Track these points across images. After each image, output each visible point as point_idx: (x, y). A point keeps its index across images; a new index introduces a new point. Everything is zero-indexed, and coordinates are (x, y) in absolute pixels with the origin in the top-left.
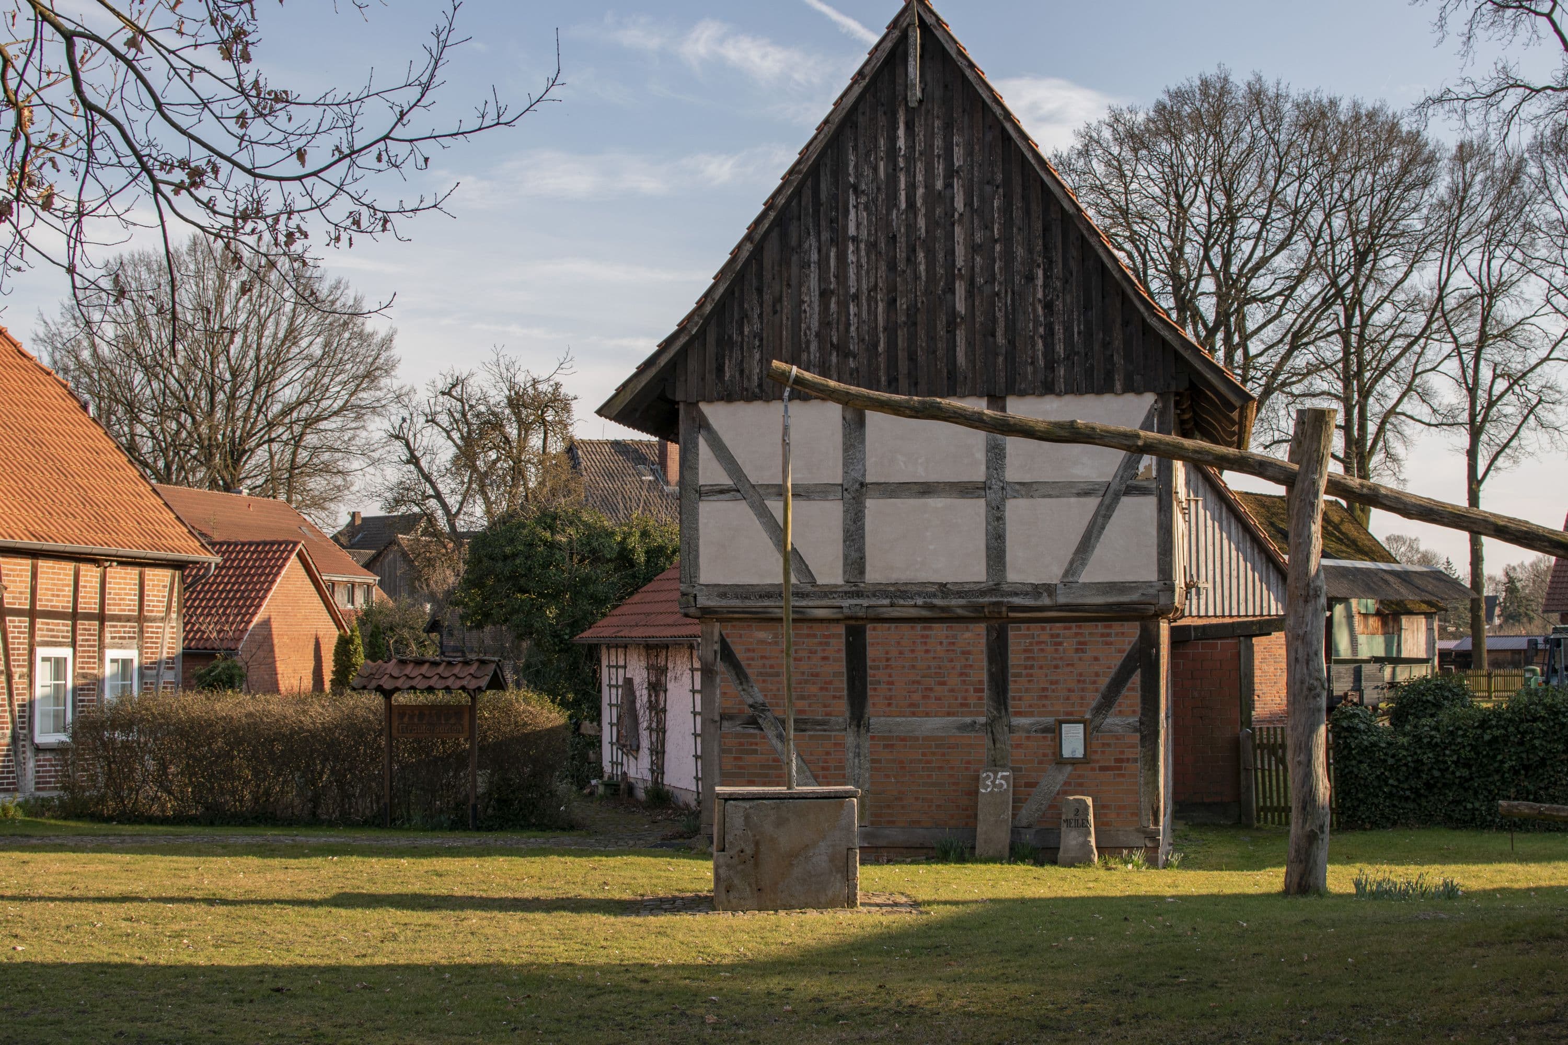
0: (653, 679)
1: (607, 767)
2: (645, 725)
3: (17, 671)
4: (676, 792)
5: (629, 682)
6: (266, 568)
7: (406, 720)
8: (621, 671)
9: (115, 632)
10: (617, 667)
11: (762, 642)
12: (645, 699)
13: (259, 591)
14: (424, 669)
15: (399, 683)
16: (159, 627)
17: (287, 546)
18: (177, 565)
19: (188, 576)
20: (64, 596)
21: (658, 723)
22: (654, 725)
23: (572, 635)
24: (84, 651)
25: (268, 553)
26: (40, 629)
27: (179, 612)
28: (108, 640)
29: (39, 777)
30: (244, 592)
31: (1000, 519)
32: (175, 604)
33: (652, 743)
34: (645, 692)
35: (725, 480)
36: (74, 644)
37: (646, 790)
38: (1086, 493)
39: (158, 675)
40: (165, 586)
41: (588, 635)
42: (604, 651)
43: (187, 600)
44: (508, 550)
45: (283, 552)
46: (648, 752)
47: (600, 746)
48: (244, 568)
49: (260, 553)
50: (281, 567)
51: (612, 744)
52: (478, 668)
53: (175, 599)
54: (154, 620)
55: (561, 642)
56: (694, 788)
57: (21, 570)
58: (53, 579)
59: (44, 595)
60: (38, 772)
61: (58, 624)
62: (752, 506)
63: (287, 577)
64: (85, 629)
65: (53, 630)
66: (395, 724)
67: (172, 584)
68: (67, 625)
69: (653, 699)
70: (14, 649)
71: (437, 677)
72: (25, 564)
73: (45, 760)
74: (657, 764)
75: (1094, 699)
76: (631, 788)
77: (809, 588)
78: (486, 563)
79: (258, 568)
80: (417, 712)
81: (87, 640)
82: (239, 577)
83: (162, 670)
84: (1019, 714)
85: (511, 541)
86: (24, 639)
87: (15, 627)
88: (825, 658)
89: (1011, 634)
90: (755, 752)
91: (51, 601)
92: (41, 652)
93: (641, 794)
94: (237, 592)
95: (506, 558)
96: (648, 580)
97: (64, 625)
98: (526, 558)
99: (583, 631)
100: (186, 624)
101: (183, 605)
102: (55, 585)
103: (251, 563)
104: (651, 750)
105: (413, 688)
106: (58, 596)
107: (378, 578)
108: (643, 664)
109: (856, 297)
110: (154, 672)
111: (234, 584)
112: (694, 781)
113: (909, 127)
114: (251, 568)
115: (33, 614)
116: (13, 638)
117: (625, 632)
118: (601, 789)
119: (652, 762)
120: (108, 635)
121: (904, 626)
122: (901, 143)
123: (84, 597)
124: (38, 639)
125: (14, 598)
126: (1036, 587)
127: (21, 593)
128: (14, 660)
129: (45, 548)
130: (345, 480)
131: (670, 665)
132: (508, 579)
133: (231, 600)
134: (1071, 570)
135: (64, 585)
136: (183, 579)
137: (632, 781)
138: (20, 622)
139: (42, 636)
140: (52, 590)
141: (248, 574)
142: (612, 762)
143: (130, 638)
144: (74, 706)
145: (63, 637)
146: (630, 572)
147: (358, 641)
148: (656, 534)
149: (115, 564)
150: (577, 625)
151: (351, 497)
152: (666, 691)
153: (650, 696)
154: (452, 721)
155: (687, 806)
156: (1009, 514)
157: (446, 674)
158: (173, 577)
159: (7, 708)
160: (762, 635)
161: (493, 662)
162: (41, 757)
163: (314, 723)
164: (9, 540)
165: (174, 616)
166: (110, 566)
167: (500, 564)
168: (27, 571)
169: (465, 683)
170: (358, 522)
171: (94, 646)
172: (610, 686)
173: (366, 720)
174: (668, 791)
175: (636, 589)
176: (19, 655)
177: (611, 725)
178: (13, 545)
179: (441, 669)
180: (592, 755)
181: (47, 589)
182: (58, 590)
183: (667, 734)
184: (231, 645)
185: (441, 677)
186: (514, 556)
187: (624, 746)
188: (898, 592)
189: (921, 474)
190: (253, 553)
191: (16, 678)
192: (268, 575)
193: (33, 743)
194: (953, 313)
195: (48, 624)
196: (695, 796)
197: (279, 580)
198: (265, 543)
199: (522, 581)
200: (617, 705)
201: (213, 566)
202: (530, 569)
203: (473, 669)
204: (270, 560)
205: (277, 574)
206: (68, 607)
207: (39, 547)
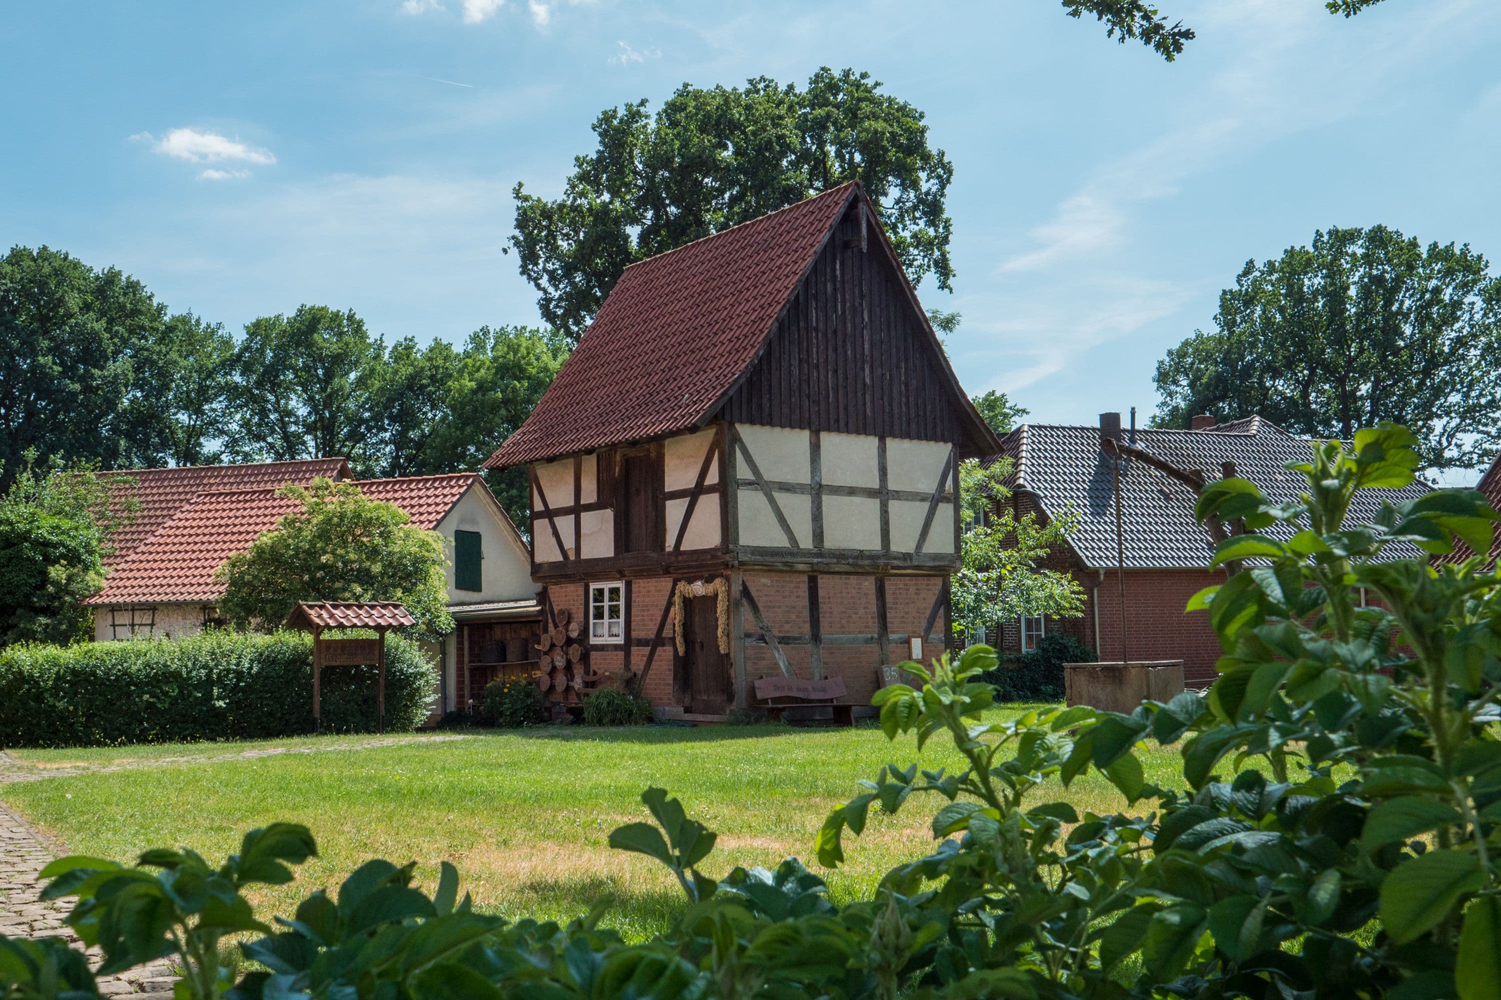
11: (765, 585)
31: (887, 512)
35: (751, 477)
38: (923, 500)
62: (766, 495)
75: (924, 624)
77: (796, 550)
84: (893, 632)
88: (798, 597)
89: (887, 583)
90: (764, 659)
109: (817, 367)
113: (842, 264)
121: (837, 577)
122: (838, 273)
126: (904, 554)
134: (919, 546)
156: (890, 510)
160: (764, 580)
188: (840, 555)
189: (849, 482)
194: (864, 384)
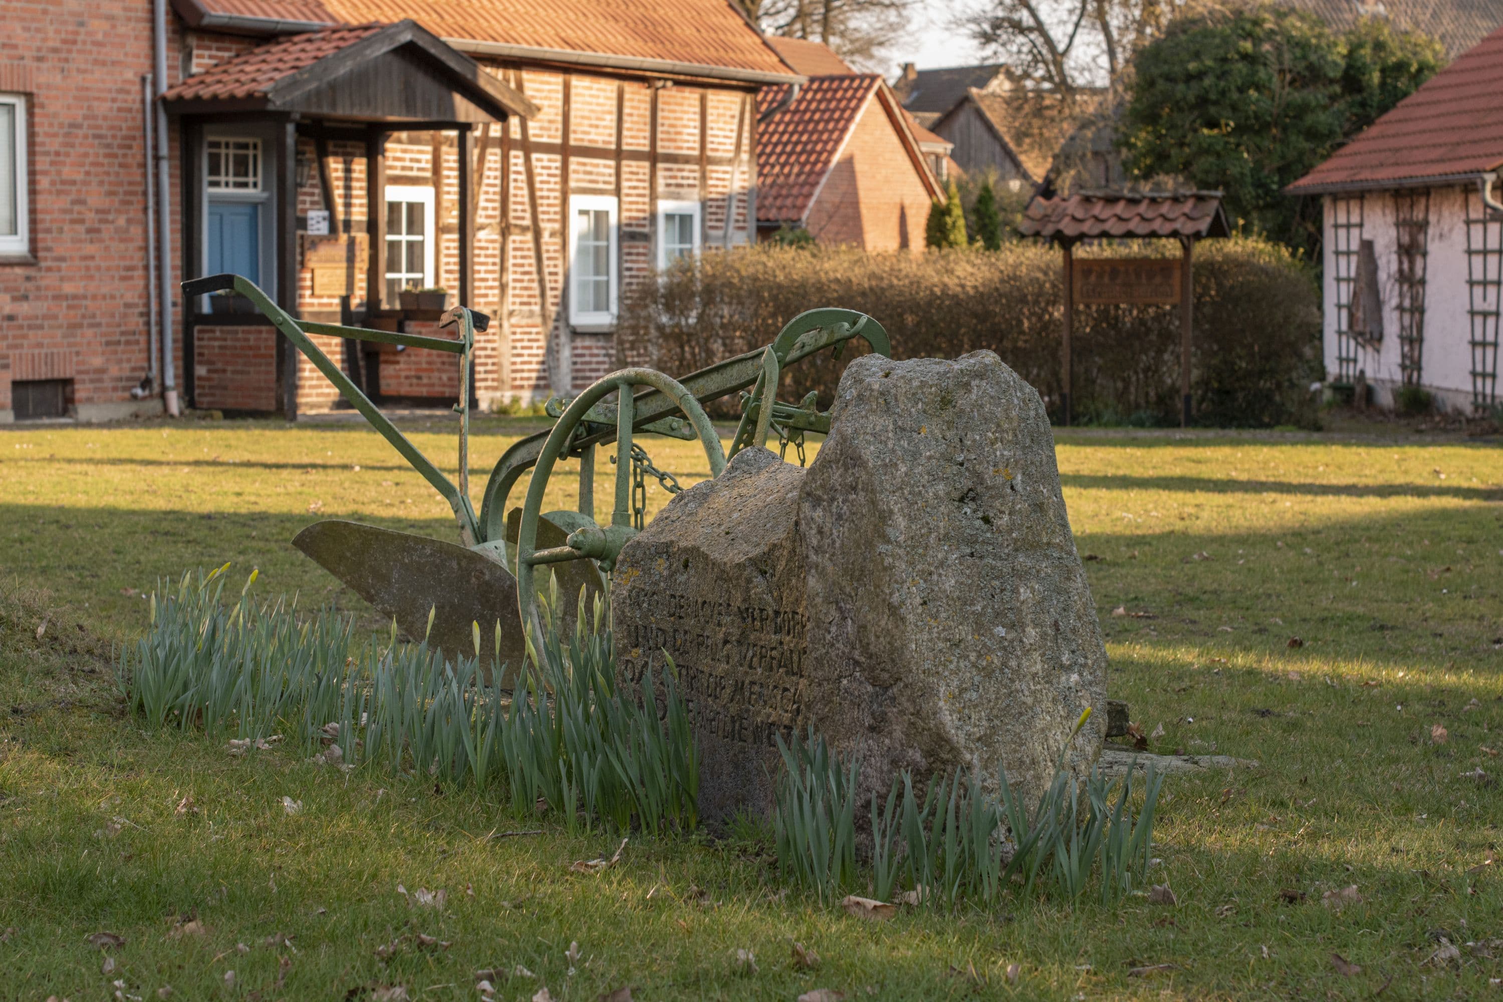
0: (1406, 239)
1: (1332, 367)
2: (1394, 302)
3: (547, 227)
4: (1440, 395)
5: (1367, 246)
6: (834, 111)
7: (1093, 278)
8: (1355, 232)
9: (671, 177)
10: (1348, 226)
12: (1394, 267)
13: (826, 143)
14: (1119, 208)
15: (1086, 227)
16: (725, 172)
17: (862, 81)
18: (751, 87)
19: (761, 103)
20: (605, 127)
21: (1413, 299)
22: (1407, 303)
23: (1282, 184)
24: (631, 203)
25: (836, 91)
26: (576, 172)
27: (752, 151)
28: (661, 188)
29: (577, 371)
30: (806, 144)
32: (746, 141)
33: (1402, 328)
34: (1394, 258)
36: (618, 192)
37: (1396, 394)
39: (725, 237)
40: (733, 117)
41: (1306, 183)
42: (1327, 203)
43: (762, 135)
44: (1192, 66)
45: (856, 90)
46: (1397, 341)
47: (1321, 339)
48: (805, 111)
49: (826, 91)
50: (855, 110)
51: (1340, 333)
52: (1195, 207)
53: (746, 134)
54: (718, 162)
55: (1266, 194)
56: (1469, 387)
57: (550, 91)
58: (590, 104)
59: (580, 125)
60: (575, 363)
61: (597, 166)
63: (863, 124)
64: (632, 173)
65: (590, 173)
66: (1078, 285)
67: (742, 114)
68: (609, 167)
69: (1406, 266)
70: (542, 197)
71: (1137, 219)
72: (555, 81)
73: (584, 348)
74: (1411, 358)
76: (1369, 392)
78: (1161, 85)
79: (824, 112)
80: (1107, 268)
81: (635, 188)
82: (798, 124)
83: (731, 230)
85: (1197, 55)
86: (555, 183)
87: (543, 168)
91: (588, 133)
92: (576, 202)
93: (1385, 399)
94: (796, 143)
95: (1190, 78)
96: (1384, 109)
97: (606, 166)
98: (1219, 78)
99: (1296, 178)
100: (762, 166)
101: (755, 142)
102: (592, 111)
103: (814, 106)
104: (1402, 338)
105: (1105, 234)
106: (597, 127)
107: (950, 146)
108: (1390, 218)
110: (720, 233)
111: (792, 134)
112: (1470, 379)
114: (814, 112)
115: (565, 150)
116: (542, 182)
117: (1366, 175)
118: (1328, 395)
119: (1404, 356)
120: (661, 182)
123: (630, 129)
124: (572, 184)
125: (541, 128)
127: (550, 122)
128: (544, 213)
129: (582, 60)
130: (900, 15)
131: (1432, 218)
132: (1192, 108)
133: (790, 155)
135: (604, 112)
136: (756, 106)
137: (1370, 382)
138: (550, 160)
139: (578, 180)
140: (589, 118)
141: (811, 120)
142: (1341, 360)
143: (690, 186)
144: (620, 277)
145: (605, 182)
146: (1358, 98)
147: (957, 212)
148: (1393, 44)
149: (669, 84)
150: (1287, 171)
151: (907, 39)
152: (1425, 255)
153: (1401, 262)
154: (1158, 280)
155: (1459, 412)
157: (1149, 215)
158: (744, 104)
159: (535, 276)
161: (1215, 198)
162: (579, 343)
163: (963, 286)
164: (536, 47)
165: (745, 156)
166: (664, 87)
167: (1181, 87)
168: (557, 91)
169: (1177, 225)
170: (912, 76)
171: (643, 196)
172: (1337, 253)
173: (1034, 281)
174: (1428, 395)
175: (1369, 121)
176: (549, 205)
177: (1339, 306)
178: (540, 55)
179: (1142, 208)
180: (1308, 352)
181: (583, 117)
182: (598, 119)
183: (1428, 316)
184: (792, 214)
185: (1144, 219)
186: (1200, 75)
187: (1361, 334)
190: (816, 92)
191: (546, 237)
192: (838, 121)
193: (568, 325)
195: (584, 164)
196: (1471, 398)
197: (852, 127)
198: (832, 79)
199: (1213, 110)
200: (1348, 280)
201: (796, 88)
202: (1223, 93)
203: (1188, 207)
204: (840, 101)
205: (850, 119)
206: (610, 143)
207: (573, 59)
